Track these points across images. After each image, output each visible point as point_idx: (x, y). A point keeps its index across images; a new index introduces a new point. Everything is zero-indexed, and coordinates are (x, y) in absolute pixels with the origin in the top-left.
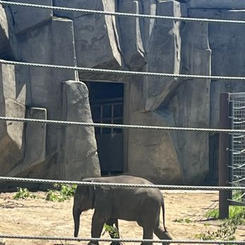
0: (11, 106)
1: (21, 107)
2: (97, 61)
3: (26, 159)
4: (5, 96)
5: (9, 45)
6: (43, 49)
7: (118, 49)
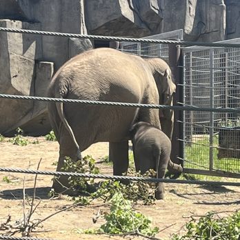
0: (16, 60)
1: (29, 61)
2: (107, 18)
3: (35, 107)
4: (10, 52)
5: (19, 7)
6: (53, 9)
7: (130, 6)
